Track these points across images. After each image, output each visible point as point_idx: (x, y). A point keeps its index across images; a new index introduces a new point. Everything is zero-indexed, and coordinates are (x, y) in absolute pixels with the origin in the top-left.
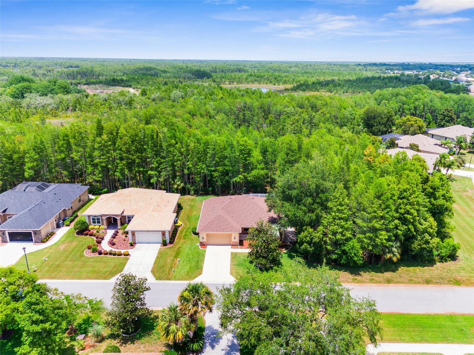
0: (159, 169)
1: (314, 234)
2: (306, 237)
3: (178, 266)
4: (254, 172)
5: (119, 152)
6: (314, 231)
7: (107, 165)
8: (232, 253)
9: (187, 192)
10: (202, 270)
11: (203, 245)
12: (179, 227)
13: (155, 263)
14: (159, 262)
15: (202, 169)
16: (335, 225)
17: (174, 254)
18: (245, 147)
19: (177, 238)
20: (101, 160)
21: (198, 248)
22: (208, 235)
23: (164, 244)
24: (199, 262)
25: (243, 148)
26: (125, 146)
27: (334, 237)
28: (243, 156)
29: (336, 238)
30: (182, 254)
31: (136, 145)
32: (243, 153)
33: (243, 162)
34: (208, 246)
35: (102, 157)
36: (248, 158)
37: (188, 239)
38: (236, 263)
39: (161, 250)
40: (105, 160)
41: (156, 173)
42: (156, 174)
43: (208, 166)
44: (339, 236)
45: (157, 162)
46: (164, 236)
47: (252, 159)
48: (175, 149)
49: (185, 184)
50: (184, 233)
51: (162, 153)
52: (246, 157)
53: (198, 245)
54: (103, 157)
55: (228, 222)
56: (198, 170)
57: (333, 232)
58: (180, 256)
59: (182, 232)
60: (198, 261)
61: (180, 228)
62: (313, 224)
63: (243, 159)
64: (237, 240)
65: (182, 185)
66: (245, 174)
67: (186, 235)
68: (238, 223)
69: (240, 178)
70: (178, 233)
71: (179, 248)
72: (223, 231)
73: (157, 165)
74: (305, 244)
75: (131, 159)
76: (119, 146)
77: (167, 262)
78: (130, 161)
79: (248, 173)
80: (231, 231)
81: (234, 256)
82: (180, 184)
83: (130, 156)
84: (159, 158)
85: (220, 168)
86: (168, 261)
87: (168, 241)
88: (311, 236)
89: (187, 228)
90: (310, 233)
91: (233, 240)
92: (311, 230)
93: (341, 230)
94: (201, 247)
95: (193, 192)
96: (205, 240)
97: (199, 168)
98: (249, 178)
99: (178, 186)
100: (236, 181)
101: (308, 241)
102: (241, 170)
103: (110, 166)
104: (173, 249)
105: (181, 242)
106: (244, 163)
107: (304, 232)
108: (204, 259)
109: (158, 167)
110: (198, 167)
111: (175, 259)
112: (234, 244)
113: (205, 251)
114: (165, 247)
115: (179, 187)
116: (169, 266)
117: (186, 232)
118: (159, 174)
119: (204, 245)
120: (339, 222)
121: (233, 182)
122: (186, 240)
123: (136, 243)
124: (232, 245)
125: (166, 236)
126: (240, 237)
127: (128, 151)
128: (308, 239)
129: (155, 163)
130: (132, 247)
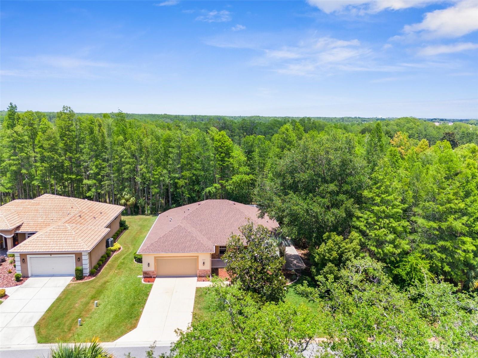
0: (100, 176)
1: (344, 244)
2: (330, 250)
3: (93, 313)
4: (236, 178)
5: (40, 150)
6: (344, 239)
7: (20, 169)
8: (198, 289)
9: (140, 211)
10: (137, 320)
11: (149, 277)
12: (114, 251)
13: (49, 310)
14: (58, 307)
15: (161, 175)
16: (380, 228)
17: (93, 291)
18: (222, 143)
19: (106, 268)
20: (11, 162)
21: (140, 282)
22: (156, 259)
23: (79, 275)
24: (136, 306)
25: (220, 144)
26: (49, 142)
27: (380, 250)
28: (220, 155)
29: (383, 251)
30: (107, 293)
31: (66, 142)
32: (219, 151)
33: (219, 164)
34: (156, 279)
35: (12, 158)
36: (226, 159)
37: (125, 268)
38: (204, 304)
39: (71, 286)
40: (17, 162)
41: (94, 181)
42: (95, 184)
43: (170, 172)
44: (389, 248)
45: (97, 166)
46: (79, 263)
47: (231, 160)
48: (124, 148)
49: (137, 198)
50: (121, 260)
51: (104, 154)
52: (223, 158)
53: (140, 278)
54: (14, 158)
55: (192, 237)
56: (155, 176)
57: (377, 241)
58: (102, 297)
59: (117, 259)
60: (134, 304)
61: (115, 253)
62: (340, 229)
63: (219, 160)
64: (208, 267)
65: (133, 200)
66: (224, 182)
67: (123, 263)
68: (209, 239)
69: (215, 188)
70: (110, 259)
71: (105, 283)
72: (183, 250)
73: (96, 171)
74: (330, 264)
75: (57, 160)
76: (39, 142)
77: (74, 307)
78: (55, 163)
79: (227, 181)
80: (197, 251)
81: (200, 294)
82: (130, 199)
83: (56, 157)
84: (100, 161)
85: (187, 174)
86: (77, 305)
87: (87, 272)
88: (339, 248)
89: (128, 253)
90: (337, 244)
91: (201, 267)
92: (339, 238)
93: (391, 237)
94: (145, 281)
95: (149, 212)
96: (152, 268)
97: (157, 175)
98: (229, 187)
99: (127, 200)
100: (209, 192)
101: (334, 259)
102: (218, 176)
103: (24, 171)
104: (92, 285)
105: (111, 273)
106: (221, 165)
107: (326, 243)
108: (146, 300)
109: (98, 174)
110: (156, 173)
111: (92, 301)
112: (203, 275)
113: (151, 286)
114: (80, 281)
115: (128, 203)
116: (76, 314)
117: (124, 259)
118: (100, 183)
119: (151, 277)
120: (388, 222)
121: (206, 193)
122: (122, 270)
123: (30, 275)
124: (200, 276)
125: (84, 262)
126: (213, 263)
127: (53, 149)
128: (335, 254)
129: (94, 167)
130: (18, 283)
